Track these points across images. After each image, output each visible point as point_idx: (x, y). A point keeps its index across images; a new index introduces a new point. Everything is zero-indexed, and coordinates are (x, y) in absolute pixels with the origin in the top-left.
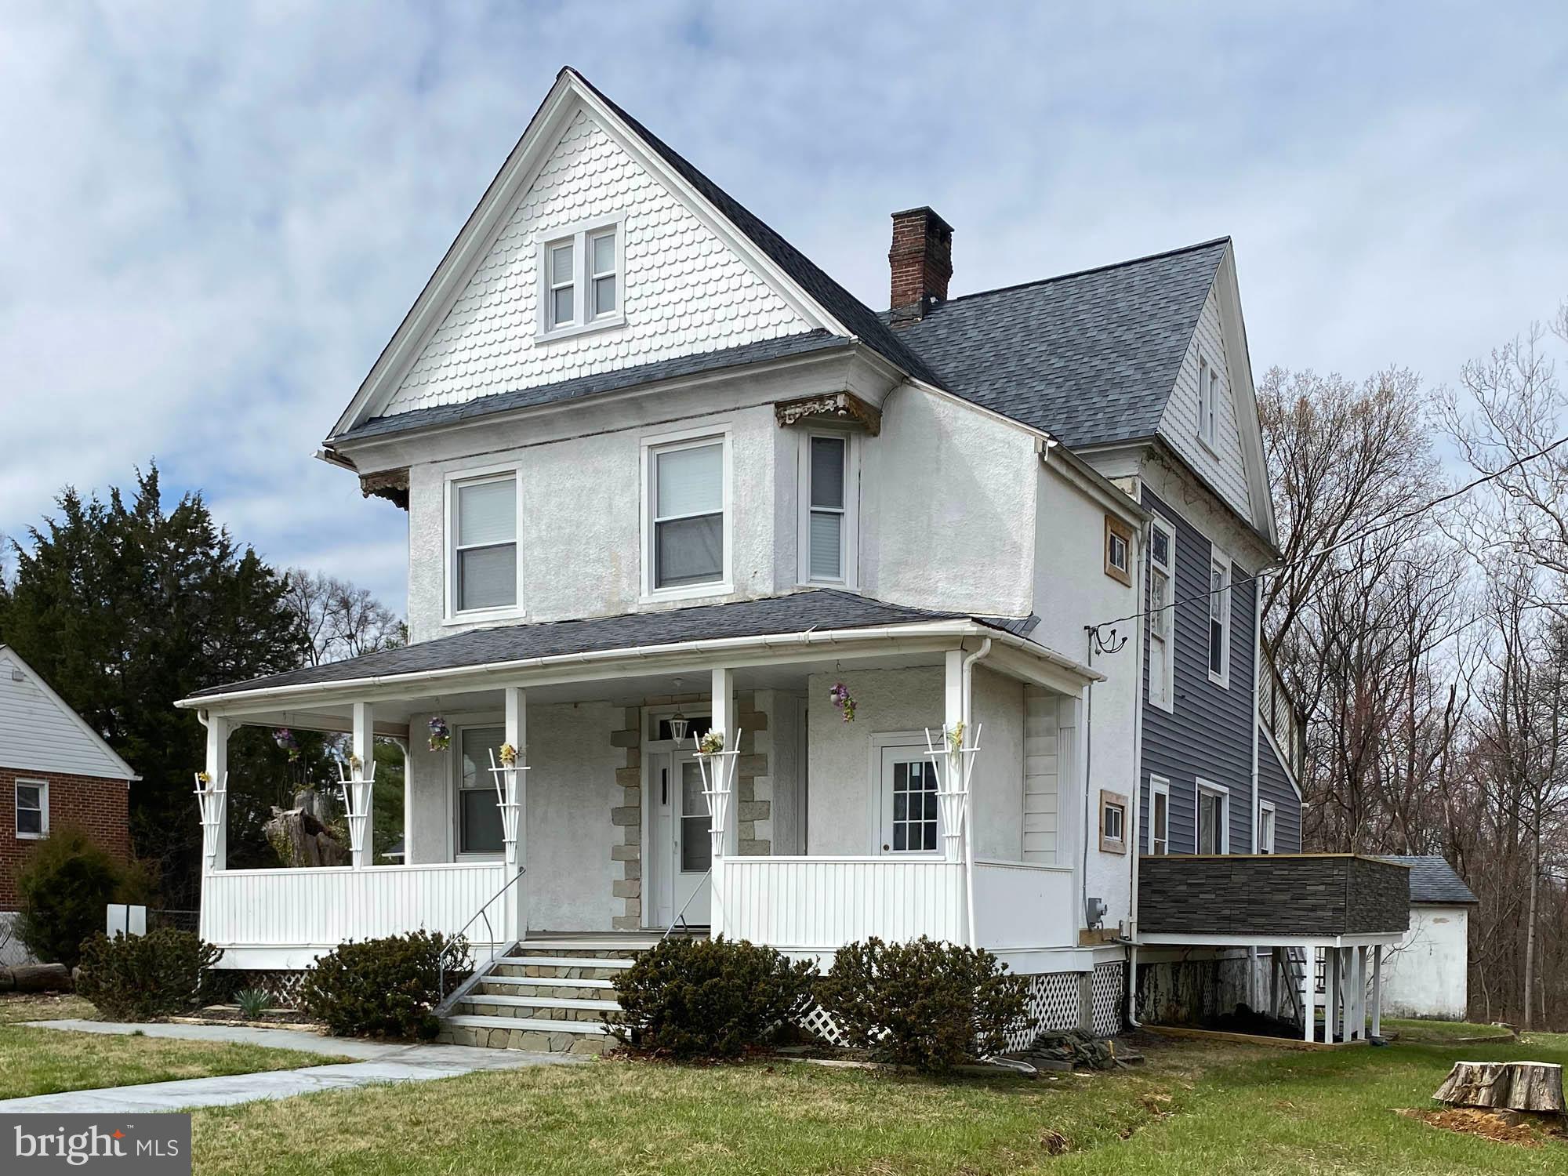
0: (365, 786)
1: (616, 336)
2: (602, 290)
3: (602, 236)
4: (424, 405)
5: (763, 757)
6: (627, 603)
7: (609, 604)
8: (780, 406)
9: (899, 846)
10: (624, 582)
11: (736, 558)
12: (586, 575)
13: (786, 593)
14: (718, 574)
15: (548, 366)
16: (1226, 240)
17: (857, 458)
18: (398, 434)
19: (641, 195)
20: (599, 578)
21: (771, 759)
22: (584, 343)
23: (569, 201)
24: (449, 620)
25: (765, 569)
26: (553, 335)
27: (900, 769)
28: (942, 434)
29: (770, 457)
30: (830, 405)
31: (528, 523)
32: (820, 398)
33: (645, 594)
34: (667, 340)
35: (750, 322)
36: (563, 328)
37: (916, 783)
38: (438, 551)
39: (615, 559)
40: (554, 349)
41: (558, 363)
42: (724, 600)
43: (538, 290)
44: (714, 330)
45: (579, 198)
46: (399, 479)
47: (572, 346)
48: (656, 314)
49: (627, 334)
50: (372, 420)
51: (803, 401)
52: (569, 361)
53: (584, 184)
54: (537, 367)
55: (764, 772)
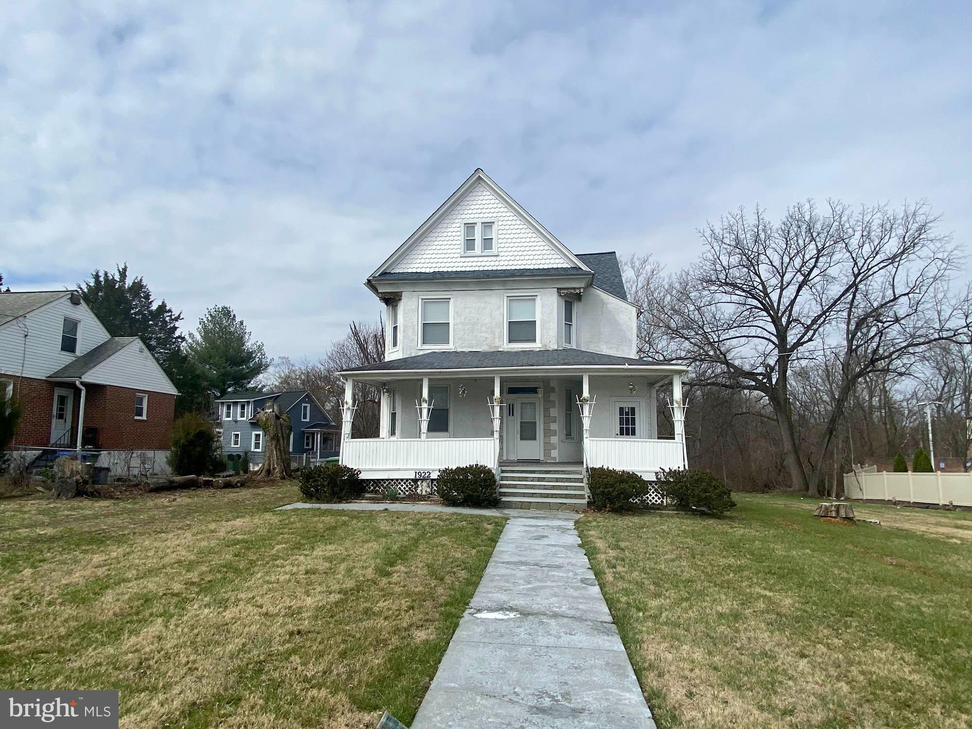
0: (429, 409)
1: (494, 259)
2: (487, 243)
3: (487, 225)
4: (410, 271)
5: (554, 402)
6: (499, 347)
7: (490, 347)
8: (558, 289)
9: (622, 434)
10: (497, 340)
11: (542, 336)
12: (480, 336)
13: (561, 349)
14: (534, 341)
15: (465, 264)
16: (615, 252)
17: (576, 308)
18: (402, 280)
19: (504, 214)
20: (487, 338)
21: (557, 403)
22: (481, 259)
23: (475, 211)
24: (419, 347)
25: (554, 341)
26: (467, 255)
27: (621, 409)
28: (603, 303)
29: (555, 305)
30: (578, 291)
31: (456, 316)
32: (574, 289)
33: (505, 345)
34: (515, 263)
35: (548, 261)
36: (470, 253)
37: (627, 414)
38: (415, 323)
39: (493, 332)
40: (467, 260)
41: (470, 264)
42: (538, 350)
43: (462, 238)
44: (534, 262)
45: (479, 211)
46: (398, 296)
47: (476, 259)
48: (511, 254)
49: (499, 258)
50: (386, 273)
51: (568, 289)
52: (474, 264)
53: (481, 207)
54: (461, 264)
55: (554, 406)
